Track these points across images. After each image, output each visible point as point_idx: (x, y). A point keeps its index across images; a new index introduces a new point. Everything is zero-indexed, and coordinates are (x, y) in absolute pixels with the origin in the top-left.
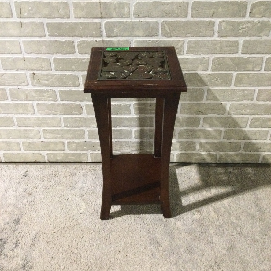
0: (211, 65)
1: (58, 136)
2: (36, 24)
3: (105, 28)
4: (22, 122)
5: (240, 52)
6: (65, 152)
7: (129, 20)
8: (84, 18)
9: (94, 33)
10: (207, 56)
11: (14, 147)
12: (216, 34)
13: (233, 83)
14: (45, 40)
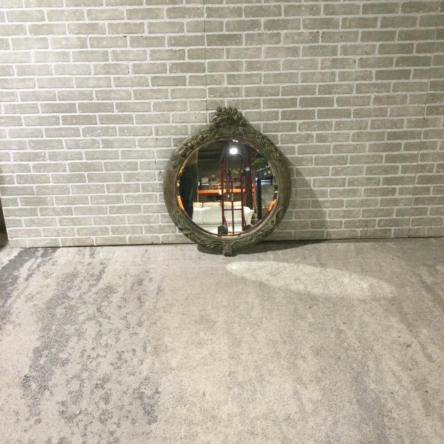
2: (166, 139)
4: (147, 209)
5: (296, 153)
6: (176, 234)
11: (138, 231)
14: (171, 150)
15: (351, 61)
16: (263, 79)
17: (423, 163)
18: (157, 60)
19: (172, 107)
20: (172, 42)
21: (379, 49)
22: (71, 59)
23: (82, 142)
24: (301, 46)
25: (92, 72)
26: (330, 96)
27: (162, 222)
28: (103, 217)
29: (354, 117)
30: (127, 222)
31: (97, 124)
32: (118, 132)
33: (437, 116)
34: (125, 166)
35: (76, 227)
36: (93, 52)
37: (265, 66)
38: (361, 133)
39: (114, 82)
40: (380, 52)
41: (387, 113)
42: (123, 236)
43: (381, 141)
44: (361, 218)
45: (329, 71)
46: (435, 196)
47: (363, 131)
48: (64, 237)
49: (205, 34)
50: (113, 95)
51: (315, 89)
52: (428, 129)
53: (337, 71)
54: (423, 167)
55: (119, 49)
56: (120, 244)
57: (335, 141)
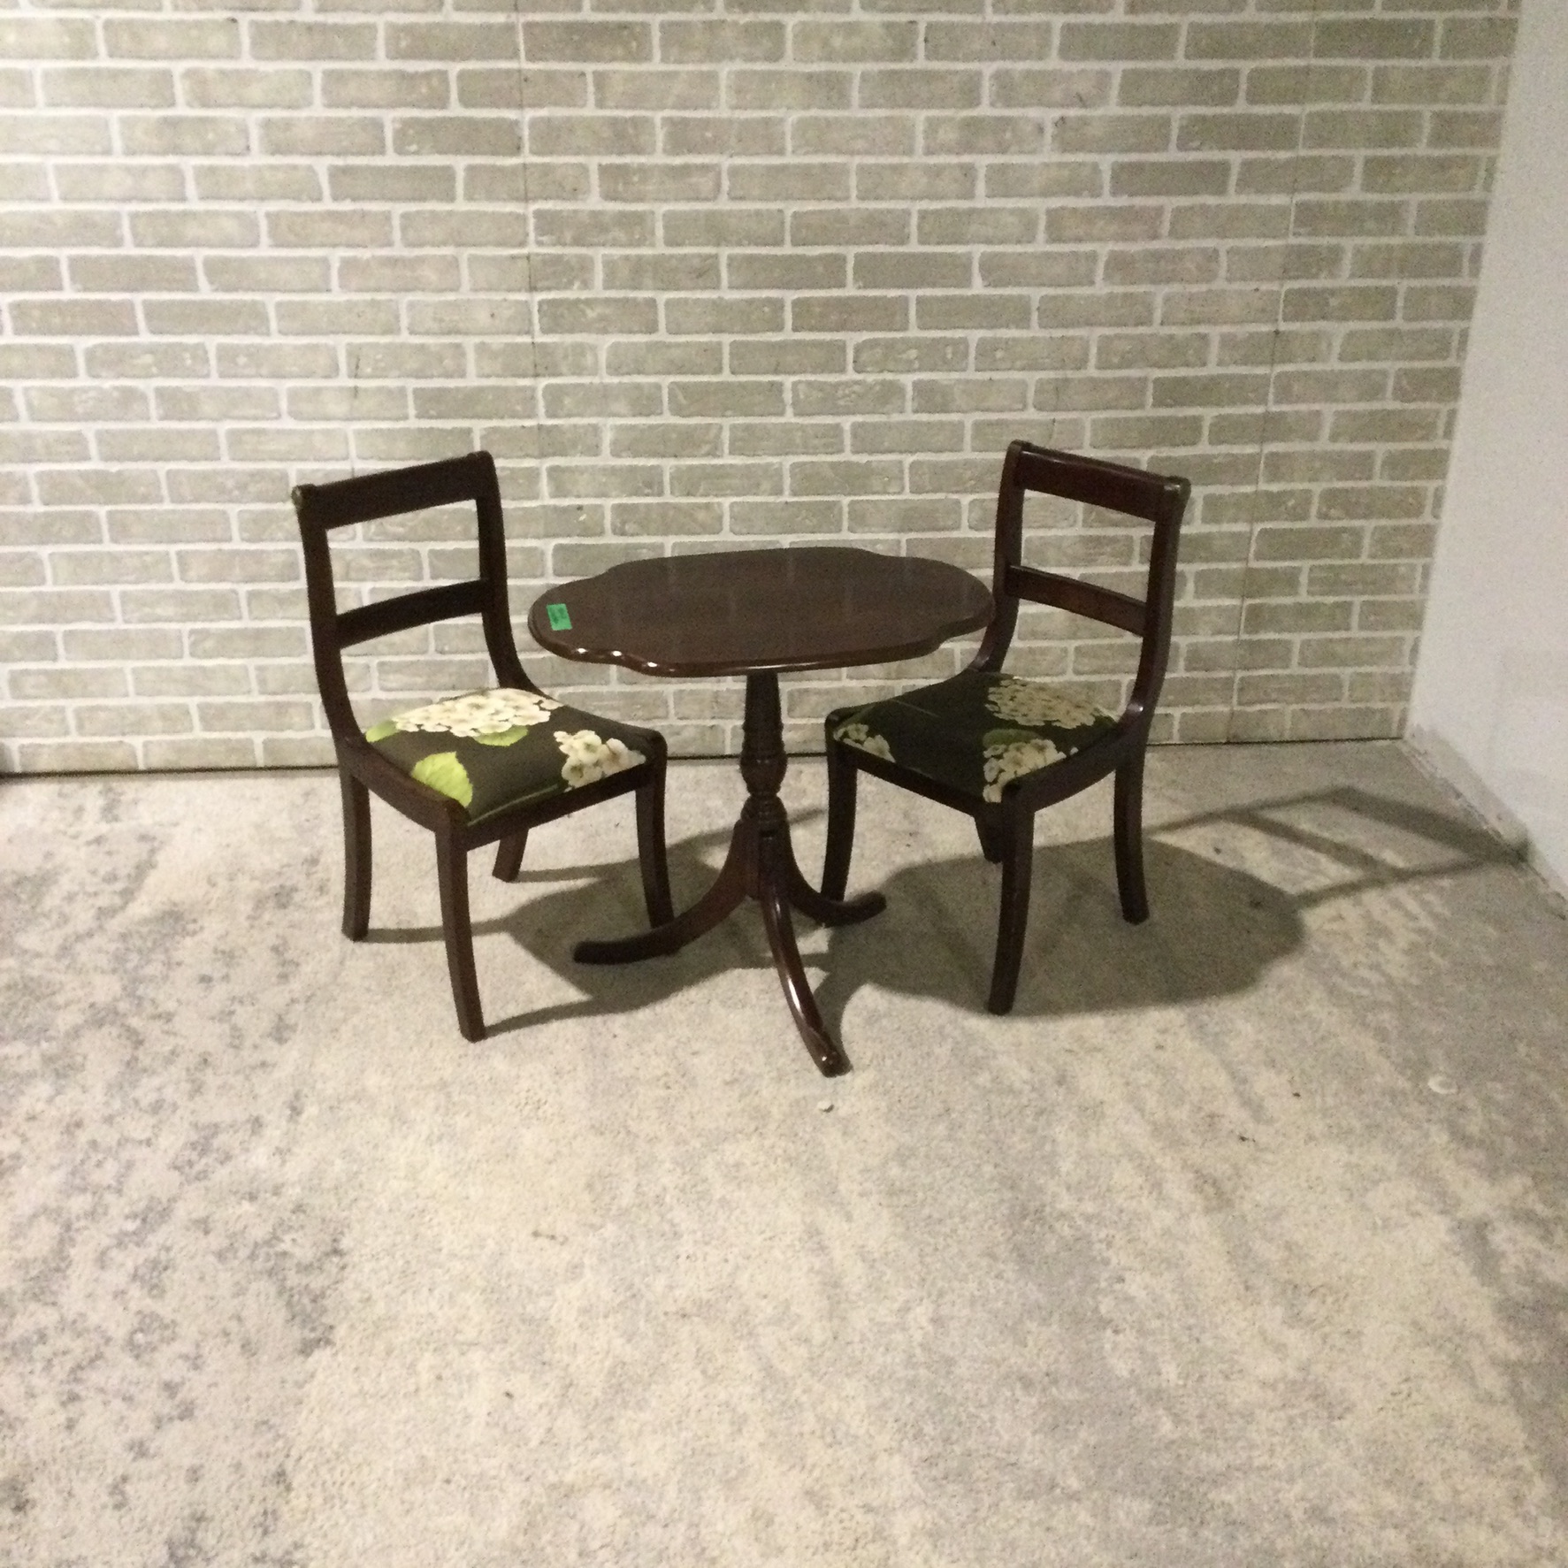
0: (787, 481)
1: (419, 680)
2: (388, 391)
3: (544, 396)
5: (848, 448)
7: (596, 380)
8: (498, 376)
9: (519, 408)
10: (775, 460)
11: (296, 719)
12: (789, 411)
13: (845, 524)
14: (407, 431)
15: (1029, 128)
16: (726, 184)
17: (1275, 488)
18: (349, 105)
19: (404, 275)
20: (403, 44)
21: (1124, 88)
22: (40, 95)
23: (84, 397)
24: (857, 69)
25: (118, 144)
26: (960, 249)
27: (384, 689)
28: (169, 670)
29: (1042, 326)
30: (254, 685)
31: (136, 333)
32: (213, 362)
33: (1321, 325)
34: (242, 487)
35: (71, 705)
36: (115, 75)
37: (733, 141)
38: (1066, 381)
39: (198, 183)
40: (1125, 101)
41: (1150, 311)
42: (241, 735)
43: (1132, 408)
44: (1070, 676)
45: (953, 160)
46: (1319, 599)
47: (1070, 374)
48: (26, 741)
49: (521, 19)
50: (192, 230)
51: (905, 225)
52: (1289, 368)
53: (983, 161)
54: (1275, 500)
55: (210, 66)
56: (233, 762)
57: (977, 409)
